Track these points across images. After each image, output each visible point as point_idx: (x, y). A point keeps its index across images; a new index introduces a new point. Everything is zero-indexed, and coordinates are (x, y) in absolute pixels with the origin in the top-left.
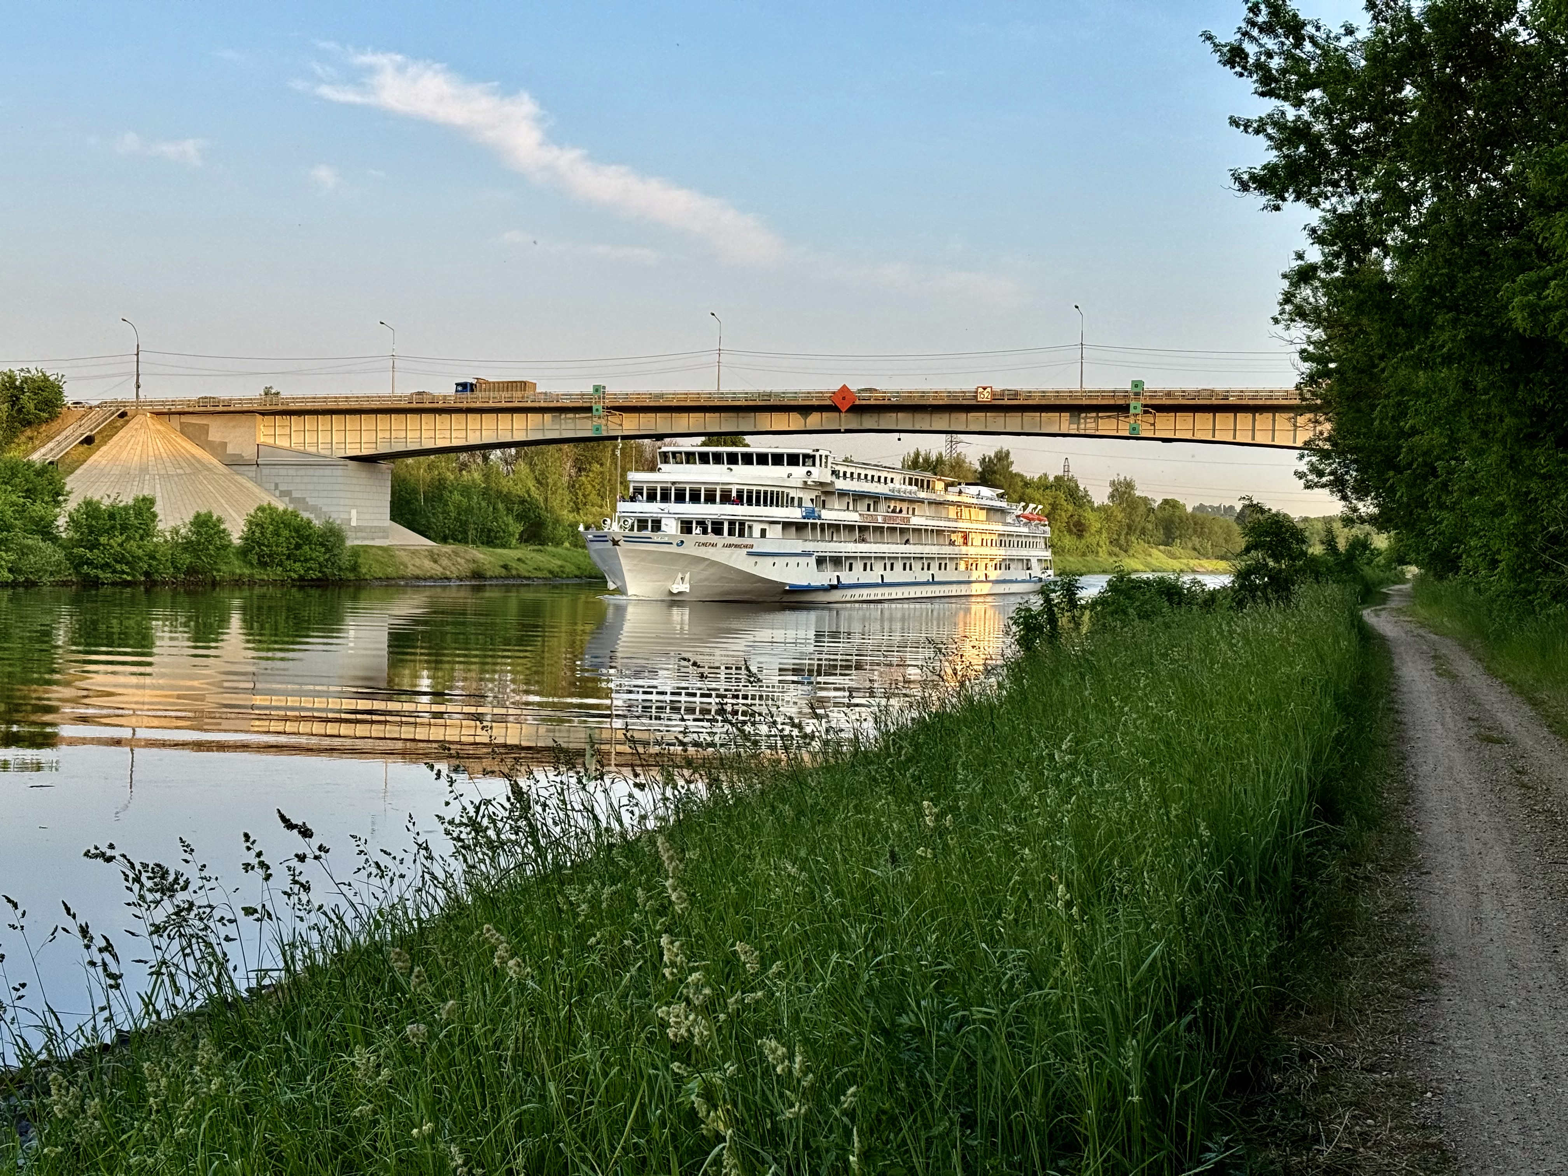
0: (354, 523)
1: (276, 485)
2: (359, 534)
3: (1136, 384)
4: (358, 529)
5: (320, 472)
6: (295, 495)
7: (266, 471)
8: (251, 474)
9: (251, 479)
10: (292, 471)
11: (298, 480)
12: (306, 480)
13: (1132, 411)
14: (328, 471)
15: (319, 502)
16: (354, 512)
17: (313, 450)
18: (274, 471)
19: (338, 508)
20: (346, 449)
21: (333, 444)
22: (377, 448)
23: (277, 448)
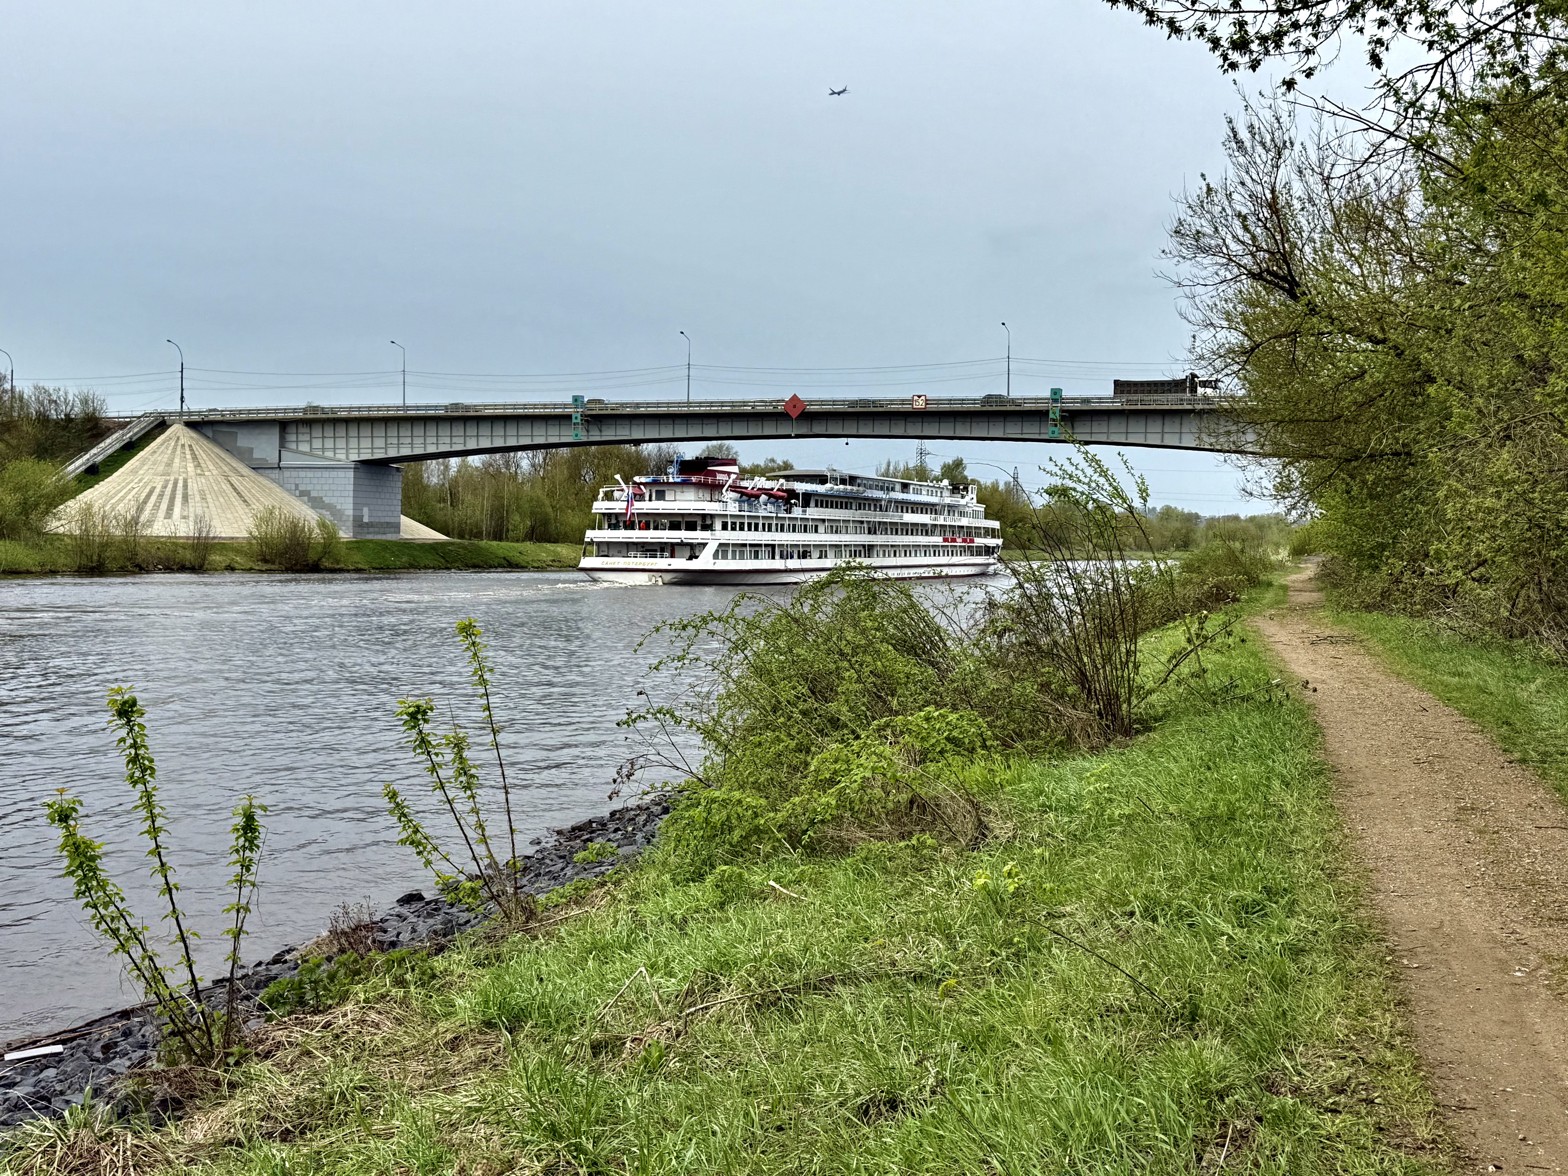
0: (366, 520)
1: (297, 485)
2: (371, 530)
3: (1056, 392)
4: (370, 525)
5: (334, 474)
6: (313, 494)
7: (287, 473)
8: (273, 476)
9: (274, 481)
10: (310, 474)
11: (315, 481)
12: (323, 481)
13: (1051, 416)
14: (341, 473)
15: (333, 501)
16: (366, 510)
17: (329, 454)
18: (294, 473)
19: (351, 506)
20: (359, 453)
21: (347, 449)
22: (386, 453)
23: (297, 453)
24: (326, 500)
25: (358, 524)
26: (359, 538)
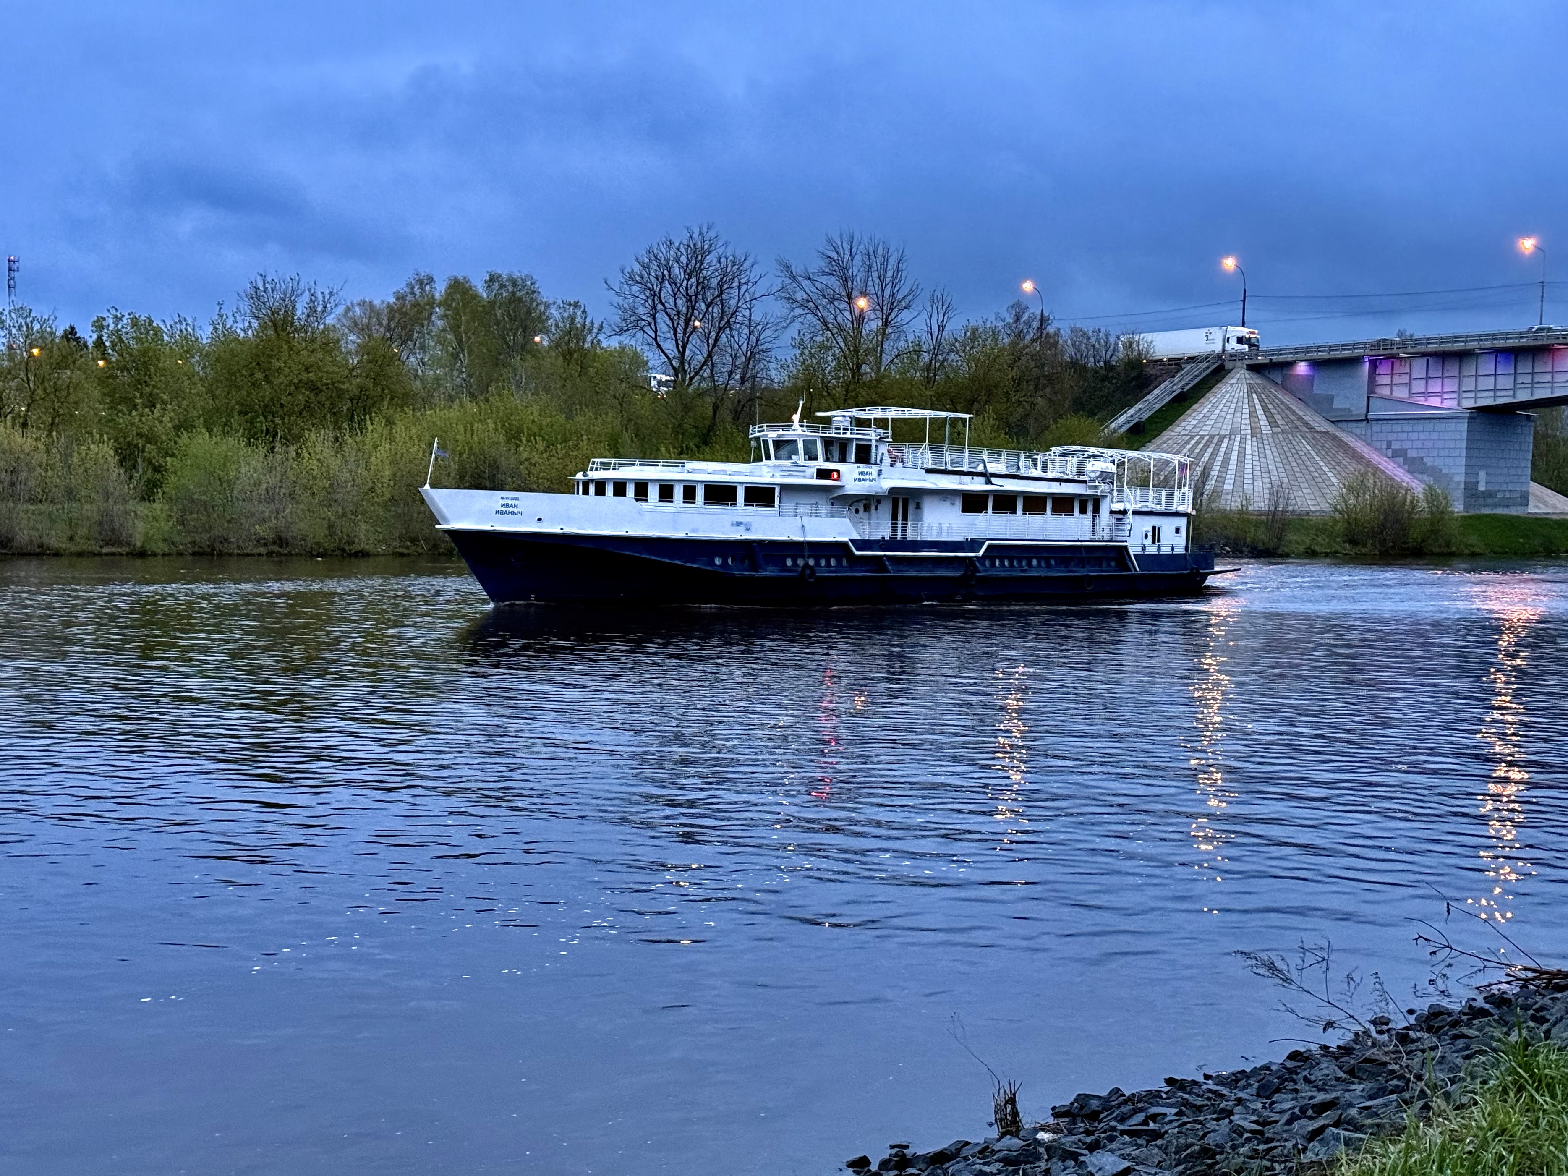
0: (1482, 487)
1: (1390, 443)
2: (1489, 501)
4: (1487, 495)
5: (1439, 426)
6: (1412, 454)
7: (1376, 427)
8: (1358, 431)
9: (1359, 437)
10: (1407, 427)
11: (1415, 436)
12: (1424, 436)
14: (1451, 425)
16: (1482, 474)
17: (1435, 401)
18: (1387, 427)
19: (1463, 470)
20: (1476, 398)
21: (1460, 392)
22: (1514, 396)
23: (1391, 400)
24: (1429, 461)
25: (1471, 492)
26: (1472, 512)
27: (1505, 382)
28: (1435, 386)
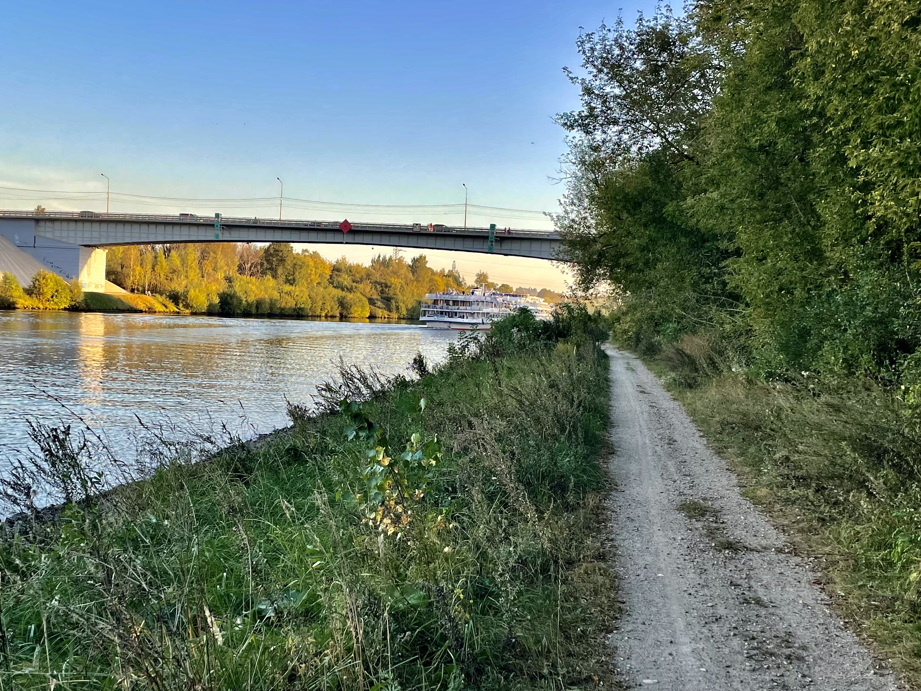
0: (86, 280)
1: (45, 258)
2: (89, 286)
3: (493, 226)
5: (68, 252)
6: (55, 264)
7: (39, 250)
9: (31, 254)
10: (53, 251)
11: (56, 255)
12: (61, 256)
13: (490, 239)
14: (73, 252)
15: (68, 268)
16: (86, 274)
17: (65, 240)
18: (43, 250)
19: (78, 272)
20: (83, 240)
21: (76, 237)
22: (100, 241)
23: (45, 238)
24: (63, 267)
27: (96, 234)
28: (65, 234)
